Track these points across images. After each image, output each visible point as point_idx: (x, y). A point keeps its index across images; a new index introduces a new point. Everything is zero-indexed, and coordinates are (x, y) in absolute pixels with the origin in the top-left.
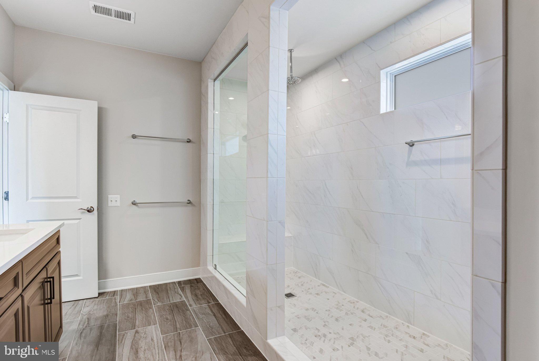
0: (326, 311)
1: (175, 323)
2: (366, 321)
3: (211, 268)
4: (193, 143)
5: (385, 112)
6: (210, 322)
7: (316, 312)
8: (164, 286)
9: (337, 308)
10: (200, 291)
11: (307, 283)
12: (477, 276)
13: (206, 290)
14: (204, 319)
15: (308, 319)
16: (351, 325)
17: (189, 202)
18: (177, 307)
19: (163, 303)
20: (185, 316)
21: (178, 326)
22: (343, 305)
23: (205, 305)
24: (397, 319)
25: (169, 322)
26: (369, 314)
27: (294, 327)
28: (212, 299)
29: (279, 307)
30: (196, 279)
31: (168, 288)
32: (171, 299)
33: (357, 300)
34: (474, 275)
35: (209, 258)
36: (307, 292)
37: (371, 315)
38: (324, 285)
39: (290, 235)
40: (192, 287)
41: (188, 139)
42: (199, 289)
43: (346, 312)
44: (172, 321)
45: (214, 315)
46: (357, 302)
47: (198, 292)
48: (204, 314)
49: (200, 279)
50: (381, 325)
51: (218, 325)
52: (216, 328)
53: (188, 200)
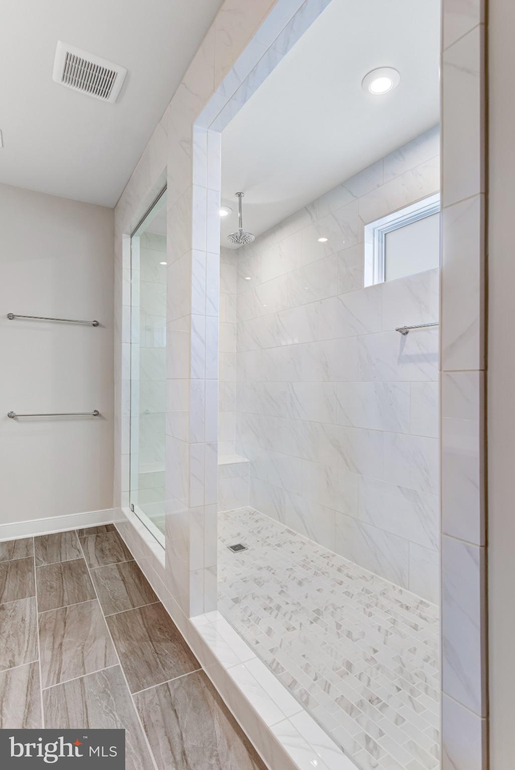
0: (287, 570)
1: (62, 593)
2: (341, 585)
3: (126, 510)
4: (103, 327)
5: (371, 284)
6: (116, 590)
7: (273, 571)
8: (57, 537)
9: (303, 566)
10: (109, 544)
11: (267, 528)
12: (447, 535)
13: (119, 542)
14: (107, 586)
15: (258, 582)
16: (319, 590)
17: (97, 414)
18: (70, 569)
19: (50, 563)
20: (79, 582)
21: (66, 598)
22: (312, 561)
23: (112, 565)
24: (387, 581)
25: (53, 592)
26: (347, 574)
27: (236, 596)
28: (125, 556)
29: (208, 569)
30: (106, 526)
31: (63, 540)
32: (63, 556)
33: (334, 553)
34: (444, 533)
35: (124, 495)
36: (265, 543)
37: (350, 574)
38: (289, 532)
39: (246, 460)
40: (98, 538)
41: (95, 321)
42: (108, 541)
43: (315, 572)
44: (58, 590)
45: (123, 580)
46: (334, 556)
47: (106, 545)
48: (109, 579)
49: (112, 525)
50: (362, 590)
51: (126, 595)
52: (122, 600)
53: (95, 411)
